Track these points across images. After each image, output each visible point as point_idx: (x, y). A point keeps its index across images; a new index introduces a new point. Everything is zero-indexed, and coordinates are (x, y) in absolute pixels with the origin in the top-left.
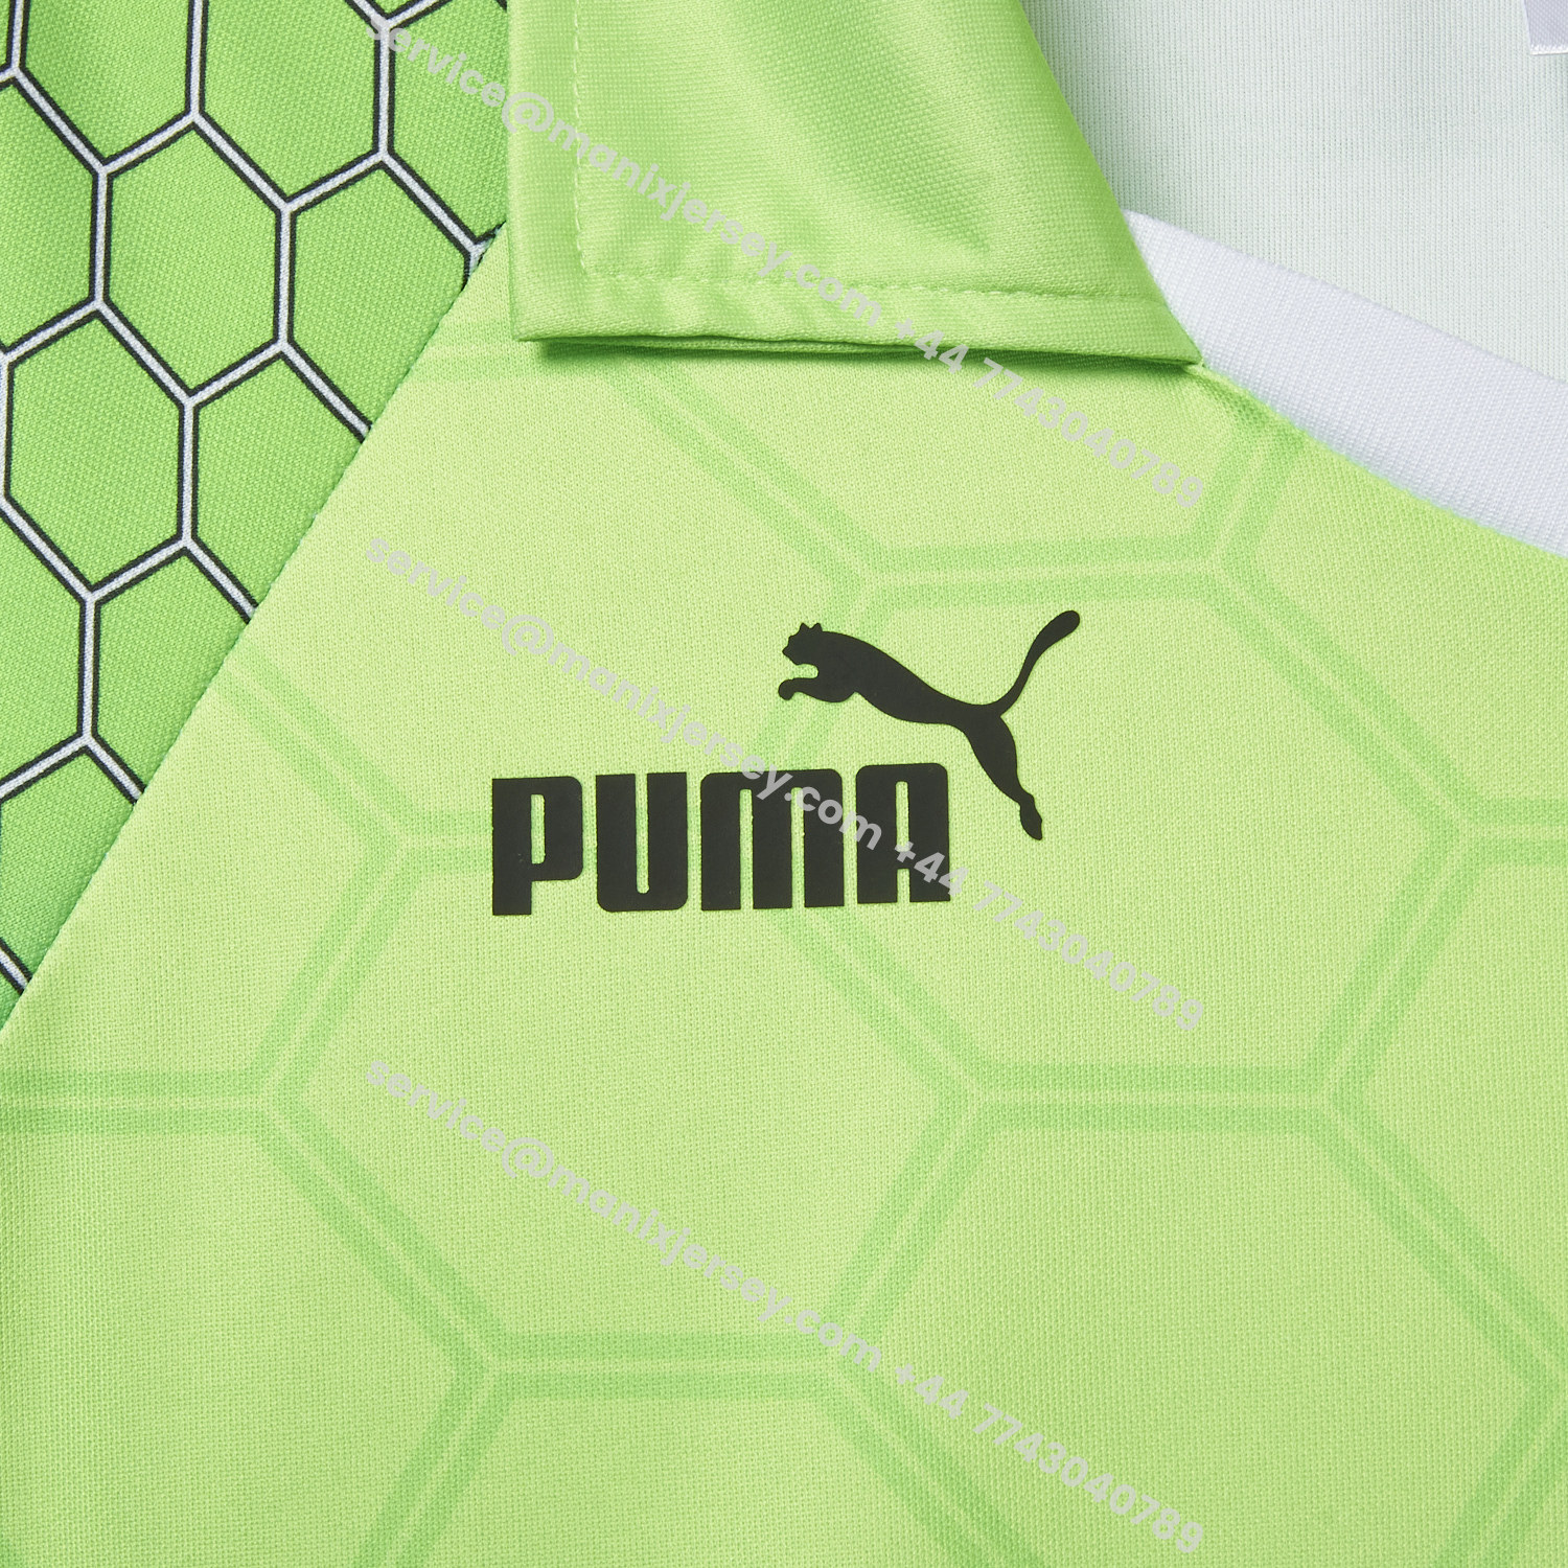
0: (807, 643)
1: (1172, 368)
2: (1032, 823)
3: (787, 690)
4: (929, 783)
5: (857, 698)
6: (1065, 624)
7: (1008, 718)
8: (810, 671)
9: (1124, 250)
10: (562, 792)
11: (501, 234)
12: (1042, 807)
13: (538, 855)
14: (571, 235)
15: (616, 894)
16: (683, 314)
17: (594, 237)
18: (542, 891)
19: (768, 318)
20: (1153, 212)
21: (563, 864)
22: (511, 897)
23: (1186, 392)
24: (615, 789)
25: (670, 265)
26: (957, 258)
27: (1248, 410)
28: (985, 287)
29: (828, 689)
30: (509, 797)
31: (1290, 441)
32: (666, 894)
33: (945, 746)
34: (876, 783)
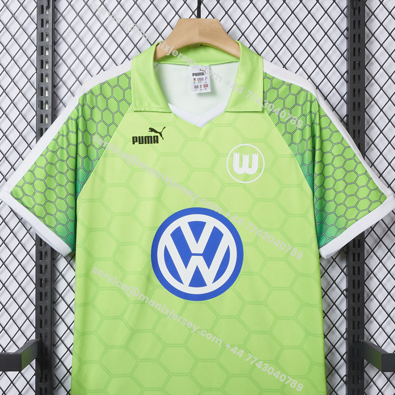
0: (150, 129)
1: (171, 113)
2: (163, 139)
3: (149, 131)
4: (157, 137)
5: (153, 132)
6: (165, 127)
7: (162, 133)
8: (150, 130)
9: (168, 106)
10: (136, 137)
11: (131, 104)
12: (164, 138)
13: (135, 141)
14: (136, 105)
15: (140, 143)
16: (143, 110)
17: (137, 105)
18: (135, 143)
19: (148, 110)
20: (169, 103)
21: (137, 141)
22: (134, 143)
23: (171, 114)
24: (139, 137)
25: (142, 107)
26: (159, 107)
27: (175, 115)
28: (160, 108)
29: (152, 131)
30: (133, 138)
31: (177, 117)
32: (143, 143)
33: (158, 135)
34: (154, 137)
